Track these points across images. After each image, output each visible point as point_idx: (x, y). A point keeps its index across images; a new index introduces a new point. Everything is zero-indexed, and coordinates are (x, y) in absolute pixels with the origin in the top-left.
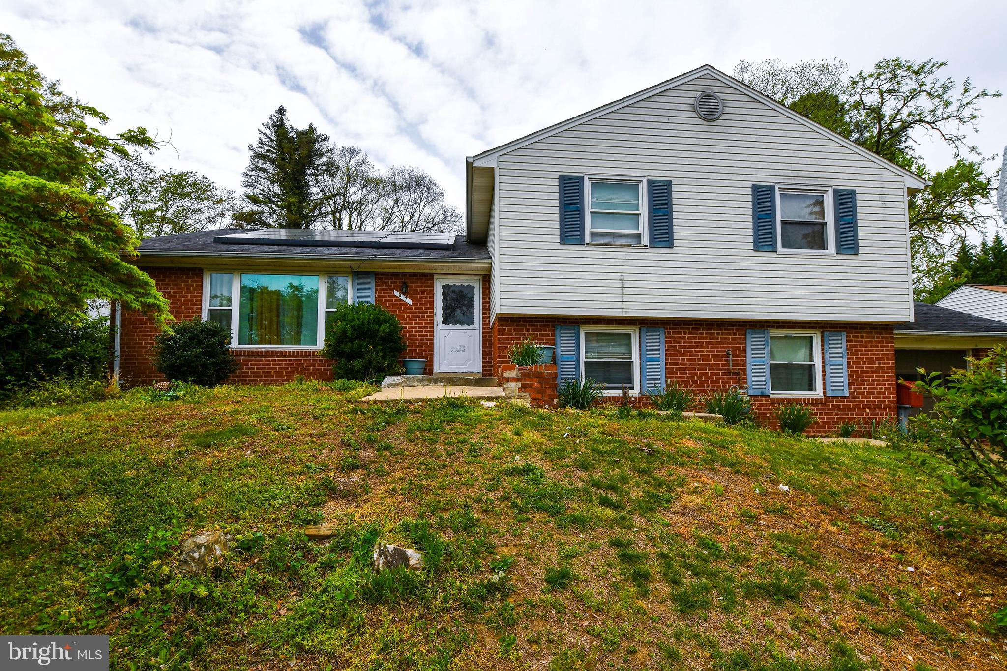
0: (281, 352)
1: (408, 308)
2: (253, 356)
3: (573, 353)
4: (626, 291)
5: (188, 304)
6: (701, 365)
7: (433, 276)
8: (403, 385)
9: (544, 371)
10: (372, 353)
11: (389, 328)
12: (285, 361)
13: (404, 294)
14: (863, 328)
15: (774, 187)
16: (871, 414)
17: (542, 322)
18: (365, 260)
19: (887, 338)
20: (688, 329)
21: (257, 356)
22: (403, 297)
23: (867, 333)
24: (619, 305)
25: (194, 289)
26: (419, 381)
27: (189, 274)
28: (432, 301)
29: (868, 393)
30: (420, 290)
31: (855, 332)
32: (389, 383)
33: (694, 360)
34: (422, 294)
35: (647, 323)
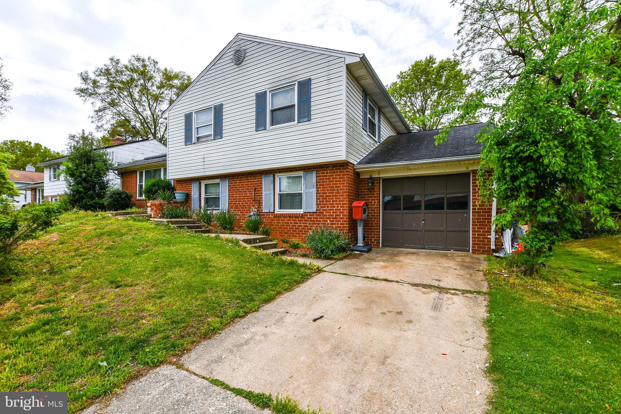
3: (198, 194)
6: (243, 196)
15: (266, 92)
16: (331, 224)
19: (343, 172)
23: (330, 170)
29: (330, 210)
33: (240, 194)
35: (222, 177)
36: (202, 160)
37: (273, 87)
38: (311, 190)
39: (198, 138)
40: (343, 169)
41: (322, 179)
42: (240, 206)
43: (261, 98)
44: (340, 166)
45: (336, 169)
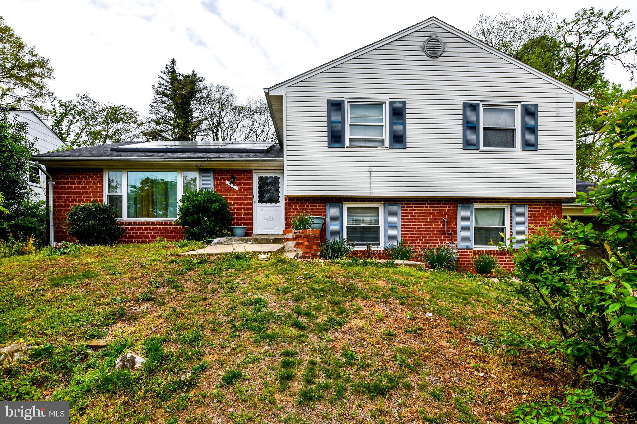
0: (154, 222)
1: (235, 192)
2: (136, 225)
3: (339, 221)
4: (373, 179)
5: (94, 192)
6: (425, 228)
7: (252, 171)
8: (225, 243)
9: (311, 234)
10: (207, 222)
11: (219, 206)
12: (157, 228)
13: (232, 183)
14: (541, 202)
15: (478, 105)
17: (317, 200)
18: (205, 161)
19: (557, 208)
20: (417, 204)
21: (139, 225)
22: (232, 185)
23: (543, 205)
24: (368, 189)
25: (98, 182)
26: (236, 240)
27: (94, 172)
28: (251, 187)
30: (244, 180)
31: (535, 205)
32: (216, 242)
34: (245, 183)
35: (389, 200)
36: (367, 174)
37: (488, 101)
38: (522, 225)
41: (534, 214)
43: (471, 110)
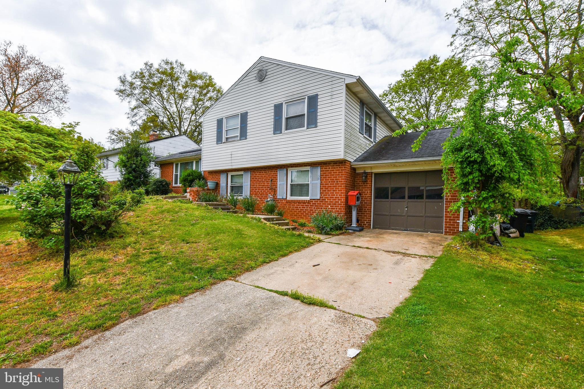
3: (226, 183)
4: (233, 158)
14: (330, 164)
15: (282, 104)
16: (331, 209)
19: (342, 168)
20: (258, 171)
23: (332, 166)
29: (330, 197)
31: (326, 166)
33: (260, 184)
35: (246, 170)
36: (230, 156)
37: (288, 100)
38: (316, 182)
39: (227, 138)
40: (342, 165)
41: (325, 173)
42: (259, 193)
43: (278, 108)
44: (339, 163)
45: (336, 166)
